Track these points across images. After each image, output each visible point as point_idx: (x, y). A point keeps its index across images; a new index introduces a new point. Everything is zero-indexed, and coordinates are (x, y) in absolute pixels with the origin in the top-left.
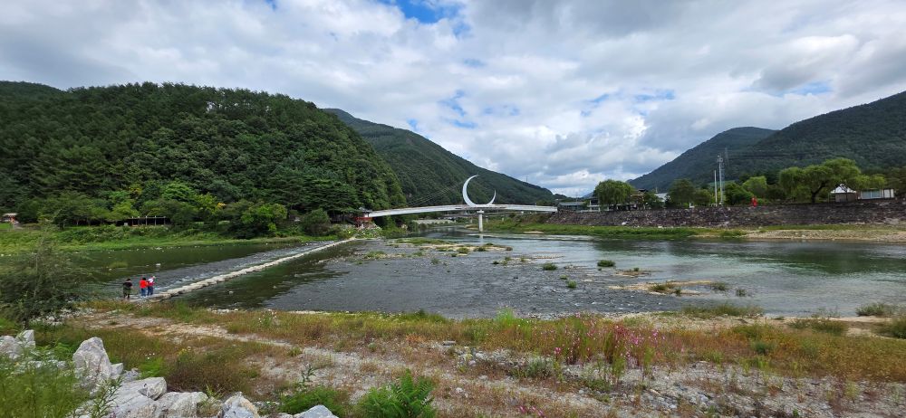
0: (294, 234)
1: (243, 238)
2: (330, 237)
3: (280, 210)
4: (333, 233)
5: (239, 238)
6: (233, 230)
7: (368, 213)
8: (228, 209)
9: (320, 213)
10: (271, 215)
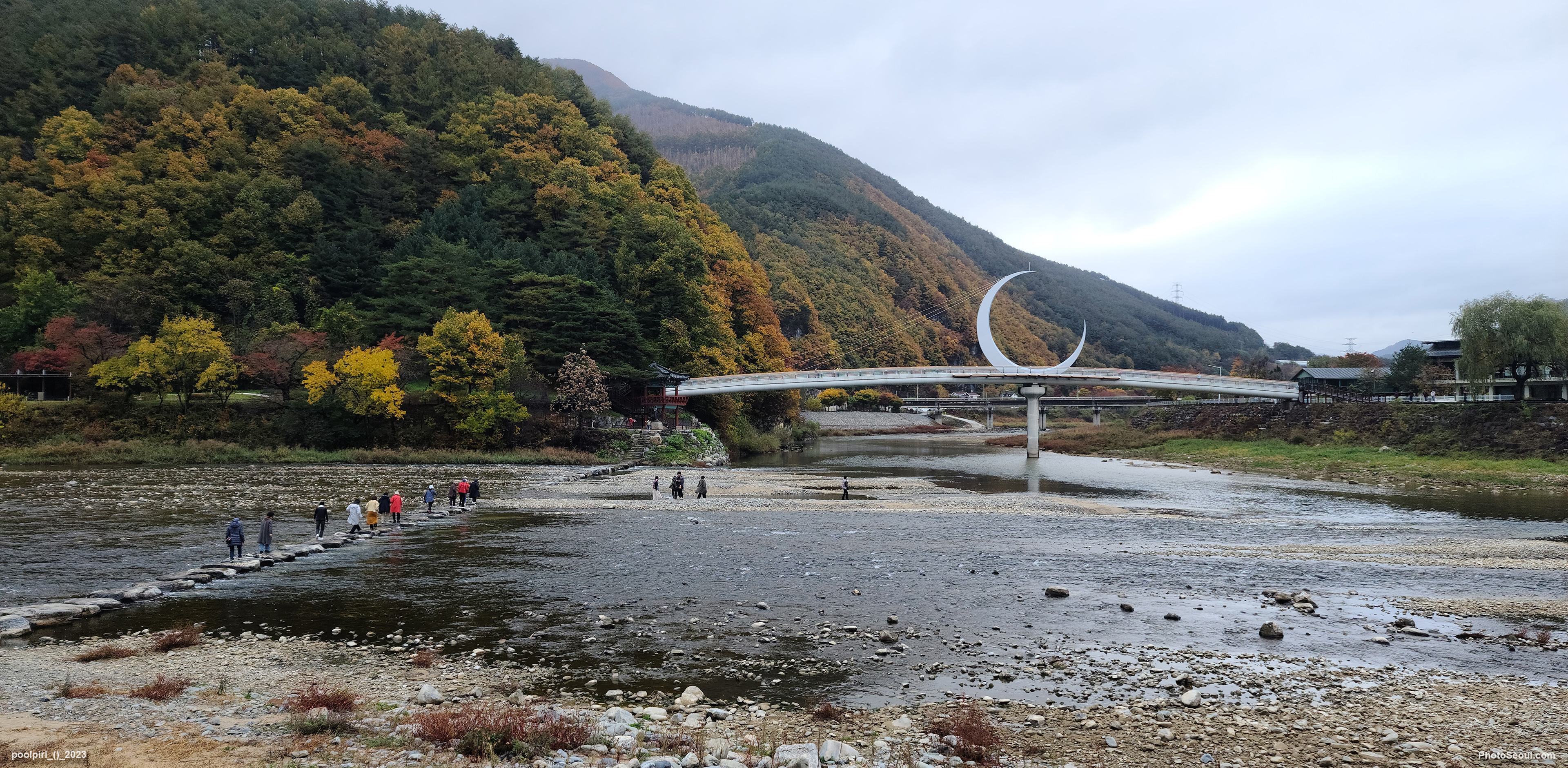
7: (677, 383)
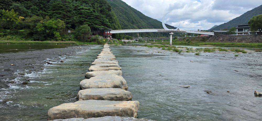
0: (69, 40)
1: (38, 40)
2: (93, 43)
3: (61, 23)
4: (94, 40)
5: (35, 40)
6: (31, 35)
7: (109, 31)
8: (27, 21)
9: (86, 27)
10: (56, 26)
